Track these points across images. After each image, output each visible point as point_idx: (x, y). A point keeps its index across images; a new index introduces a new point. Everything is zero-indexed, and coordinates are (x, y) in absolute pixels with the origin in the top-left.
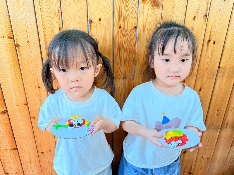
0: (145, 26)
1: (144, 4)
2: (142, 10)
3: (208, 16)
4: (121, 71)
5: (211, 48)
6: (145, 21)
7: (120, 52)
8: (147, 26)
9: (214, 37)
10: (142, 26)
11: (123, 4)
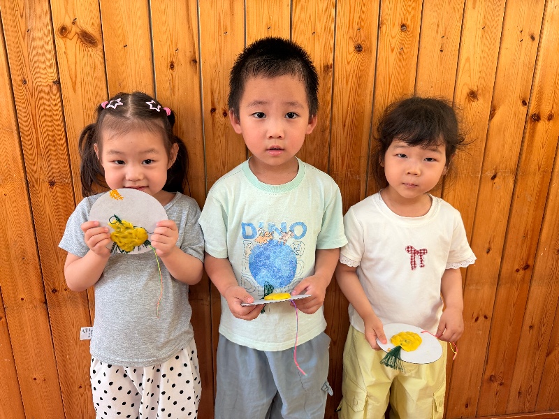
0: (74, 79)
1: (64, 39)
2: (64, 50)
3: (198, 60)
4: (41, 168)
5: (222, 123)
6: (74, 70)
7: (34, 130)
8: (79, 80)
9: (222, 101)
10: (69, 80)
11: (24, 38)
